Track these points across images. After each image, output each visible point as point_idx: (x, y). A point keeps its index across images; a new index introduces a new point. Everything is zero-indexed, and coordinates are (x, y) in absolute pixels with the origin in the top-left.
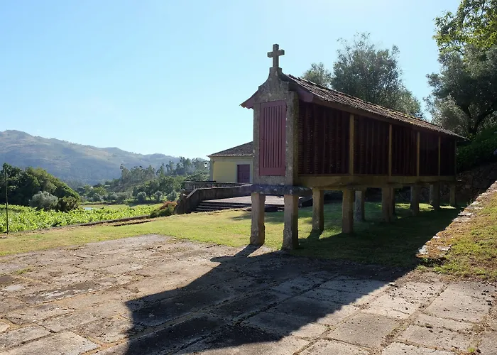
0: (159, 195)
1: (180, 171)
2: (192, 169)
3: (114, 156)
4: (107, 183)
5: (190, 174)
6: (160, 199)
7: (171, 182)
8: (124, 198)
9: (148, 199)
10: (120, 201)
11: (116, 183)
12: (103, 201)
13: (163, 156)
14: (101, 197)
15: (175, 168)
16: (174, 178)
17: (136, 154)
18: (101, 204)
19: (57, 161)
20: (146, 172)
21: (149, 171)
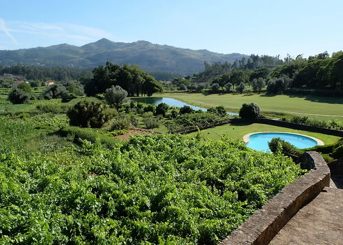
0: (229, 86)
1: (250, 66)
2: (260, 64)
3: (204, 55)
4: (194, 76)
5: (259, 68)
6: (231, 90)
7: (240, 74)
8: (202, 88)
9: (221, 89)
10: (198, 90)
11: (201, 75)
12: (187, 90)
13: (239, 54)
14: (185, 87)
15: (246, 63)
16: (243, 72)
17: (219, 54)
18: (185, 92)
19: (167, 60)
20: (223, 67)
21: (225, 66)
